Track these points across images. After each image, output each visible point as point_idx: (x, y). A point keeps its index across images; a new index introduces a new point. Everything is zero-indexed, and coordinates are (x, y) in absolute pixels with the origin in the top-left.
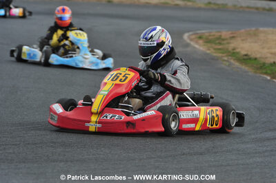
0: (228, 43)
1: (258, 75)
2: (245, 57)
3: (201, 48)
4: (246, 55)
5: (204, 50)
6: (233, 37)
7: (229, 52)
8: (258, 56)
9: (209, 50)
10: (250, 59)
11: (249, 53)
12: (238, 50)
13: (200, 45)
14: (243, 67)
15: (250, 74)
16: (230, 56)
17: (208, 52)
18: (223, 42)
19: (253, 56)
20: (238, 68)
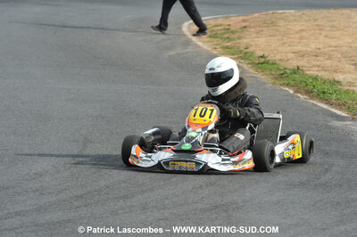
0: (239, 38)
1: (278, 87)
2: (262, 60)
3: (205, 47)
4: (262, 57)
5: (209, 49)
6: (245, 27)
7: (241, 52)
8: (278, 57)
9: (215, 49)
10: (267, 62)
11: (266, 54)
12: (251, 49)
13: (203, 42)
14: (260, 76)
15: (269, 86)
16: (241, 58)
17: (214, 52)
18: (232, 36)
19: (271, 58)
20: (251, 77)
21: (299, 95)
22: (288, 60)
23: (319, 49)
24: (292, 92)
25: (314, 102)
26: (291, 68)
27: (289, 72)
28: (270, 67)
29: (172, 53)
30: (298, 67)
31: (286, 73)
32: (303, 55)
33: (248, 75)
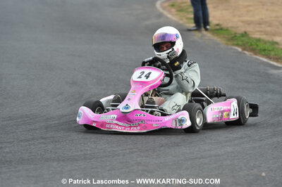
1: (230, 47)
2: (218, 27)
3: (174, 18)
4: (218, 25)
5: (177, 19)
8: (230, 25)
9: (181, 19)
10: (221, 29)
11: (221, 23)
15: (222, 46)
17: (181, 22)
19: (225, 25)
20: (209, 39)
21: (246, 52)
22: (238, 27)
23: (262, 19)
24: (240, 50)
25: (257, 57)
26: (240, 32)
27: (238, 35)
28: (223, 32)
29: (148, 22)
30: (245, 33)
31: (236, 36)
32: (249, 23)
33: (207, 38)
